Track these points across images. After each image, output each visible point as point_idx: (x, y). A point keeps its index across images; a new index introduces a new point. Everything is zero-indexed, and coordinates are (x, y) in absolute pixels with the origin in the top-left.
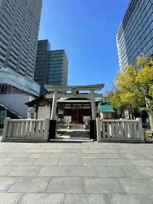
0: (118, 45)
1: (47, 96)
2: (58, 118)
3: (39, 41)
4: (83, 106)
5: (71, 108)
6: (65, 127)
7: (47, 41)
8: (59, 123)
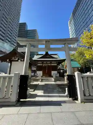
0: (70, 28)
1: (20, 50)
2: (32, 72)
3: (20, 23)
4: (51, 63)
5: (42, 65)
6: (37, 80)
7: (25, 23)
8: (32, 76)
